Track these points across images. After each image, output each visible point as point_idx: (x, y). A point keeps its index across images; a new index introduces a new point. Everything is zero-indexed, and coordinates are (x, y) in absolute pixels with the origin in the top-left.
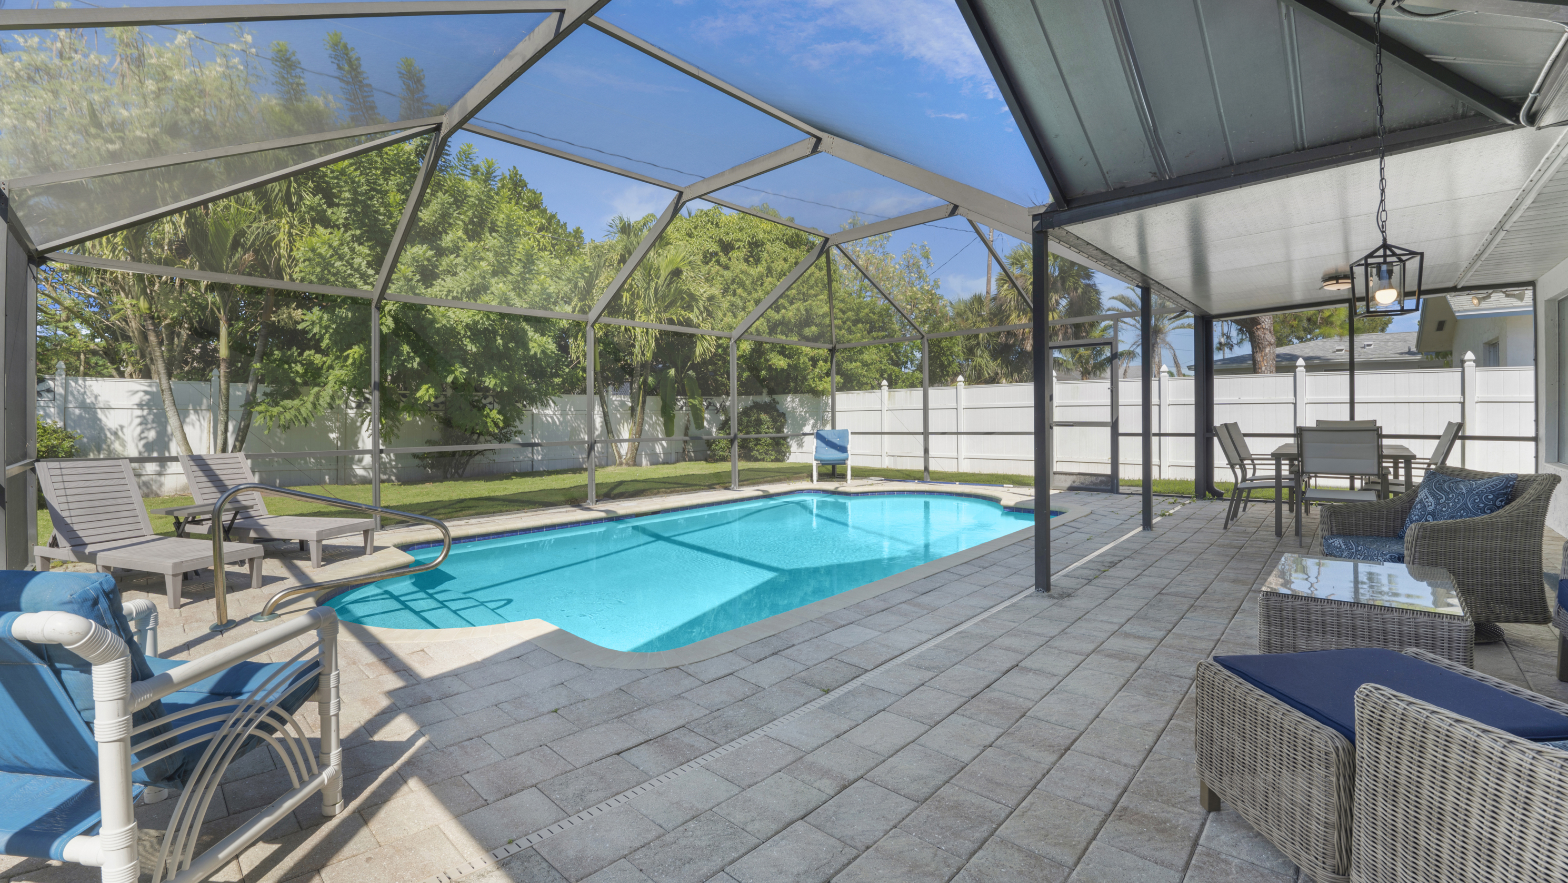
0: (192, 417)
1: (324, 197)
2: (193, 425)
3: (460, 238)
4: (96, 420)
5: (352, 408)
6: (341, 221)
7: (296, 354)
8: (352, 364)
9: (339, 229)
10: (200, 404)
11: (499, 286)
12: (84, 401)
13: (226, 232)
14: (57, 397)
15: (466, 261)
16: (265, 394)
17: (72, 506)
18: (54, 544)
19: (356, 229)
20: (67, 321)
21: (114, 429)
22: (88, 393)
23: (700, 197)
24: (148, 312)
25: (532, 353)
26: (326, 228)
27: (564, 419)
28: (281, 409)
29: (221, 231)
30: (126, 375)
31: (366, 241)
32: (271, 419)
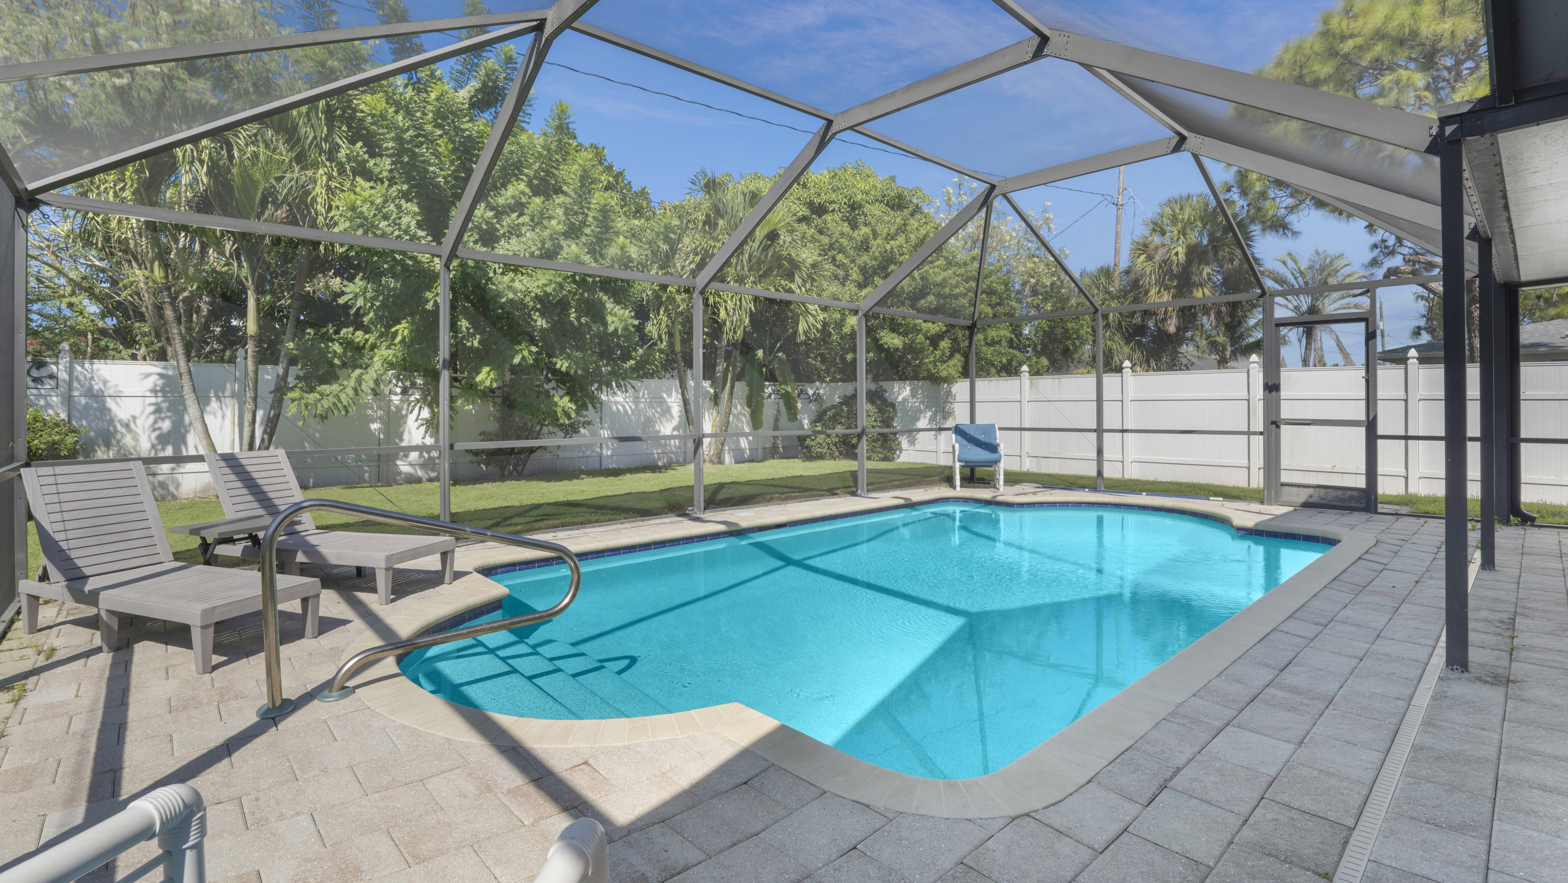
0: (214, 404)
1: (365, 145)
2: (215, 415)
3: (523, 193)
4: (104, 410)
5: (396, 394)
6: (385, 174)
7: (331, 331)
8: (400, 342)
9: (382, 183)
10: (223, 391)
11: (571, 249)
12: (91, 388)
13: (255, 184)
14: (61, 383)
15: (532, 220)
16: (298, 378)
17: (69, 525)
18: (44, 577)
19: (403, 183)
20: (71, 295)
21: (126, 421)
22: (96, 378)
23: (851, 128)
24: (164, 281)
25: (611, 329)
26: (369, 180)
27: (637, 406)
28: (318, 396)
29: (249, 182)
30: (139, 357)
31: (414, 197)
32: (306, 407)
